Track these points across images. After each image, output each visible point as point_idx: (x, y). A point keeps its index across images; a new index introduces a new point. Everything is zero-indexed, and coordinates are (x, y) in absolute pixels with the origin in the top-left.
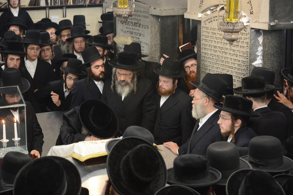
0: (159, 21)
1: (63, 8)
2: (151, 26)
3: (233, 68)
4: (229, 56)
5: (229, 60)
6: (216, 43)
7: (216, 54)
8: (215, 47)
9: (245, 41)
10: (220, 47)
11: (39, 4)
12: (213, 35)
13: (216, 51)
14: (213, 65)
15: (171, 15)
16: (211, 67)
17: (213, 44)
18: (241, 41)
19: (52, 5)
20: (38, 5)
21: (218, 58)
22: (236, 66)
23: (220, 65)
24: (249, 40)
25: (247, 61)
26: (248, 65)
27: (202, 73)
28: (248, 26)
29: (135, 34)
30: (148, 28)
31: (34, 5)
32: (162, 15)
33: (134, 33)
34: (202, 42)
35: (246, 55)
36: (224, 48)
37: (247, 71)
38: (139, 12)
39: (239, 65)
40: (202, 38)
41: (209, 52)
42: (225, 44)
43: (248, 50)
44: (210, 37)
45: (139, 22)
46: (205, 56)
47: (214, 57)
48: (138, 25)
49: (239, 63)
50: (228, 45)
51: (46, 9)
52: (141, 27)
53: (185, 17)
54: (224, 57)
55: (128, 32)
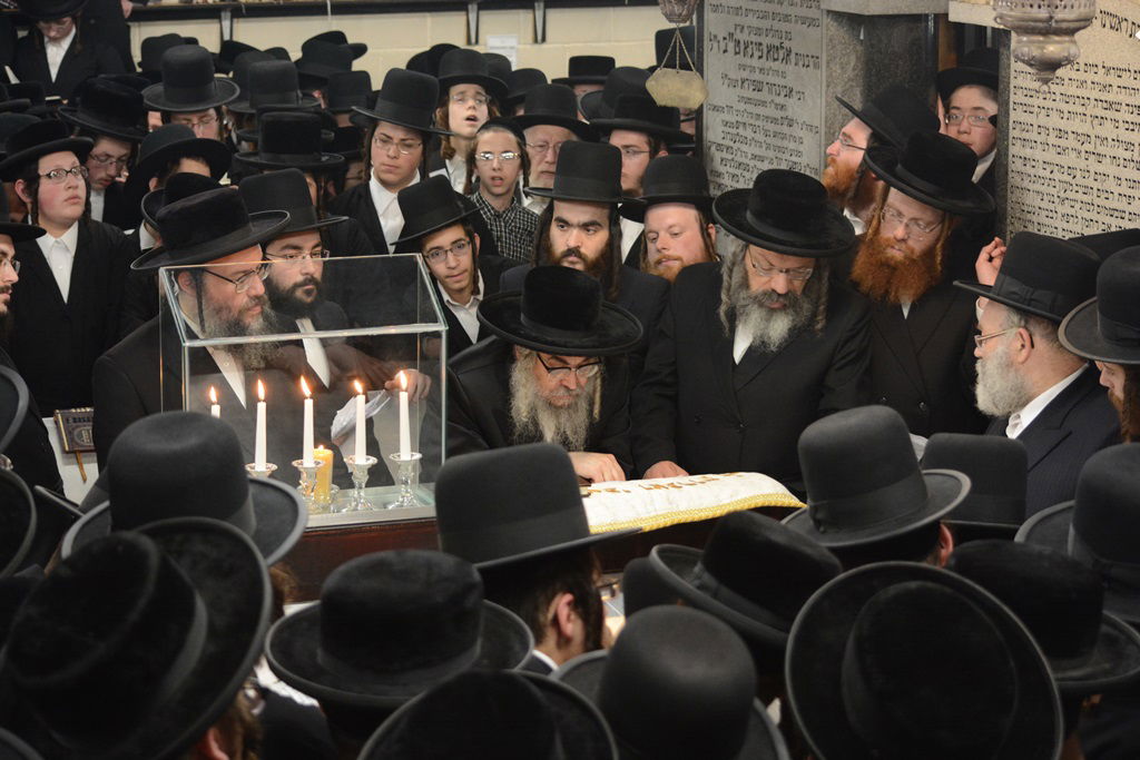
0: (862, 37)
1: (533, 8)
2: (828, 56)
3: (1127, 216)
4: (1112, 170)
5: (1111, 185)
6: (1066, 117)
7: (1064, 160)
8: (1061, 133)
10: (1080, 131)
12: (1053, 87)
13: (1062, 151)
14: (1051, 207)
15: (902, 13)
16: (1044, 213)
17: (1055, 121)
21: (1069, 179)
23: (1078, 206)
29: (770, 91)
30: (817, 66)
32: (867, 14)
33: (766, 88)
34: (1013, 116)
36: (1093, 138)
40: (1012, 98)
41: (1038, 154)
42: (1096, 121)
44: (1041, 94)
45: (787, 44)
46: (1023, 169)
47: (1057, 176)
48: (781, 56)
50: (1108, 124)
51: (467, 10)
52: (793, 61)
53: (952, 18)
54: (1092, 173)
55: (746, 85)
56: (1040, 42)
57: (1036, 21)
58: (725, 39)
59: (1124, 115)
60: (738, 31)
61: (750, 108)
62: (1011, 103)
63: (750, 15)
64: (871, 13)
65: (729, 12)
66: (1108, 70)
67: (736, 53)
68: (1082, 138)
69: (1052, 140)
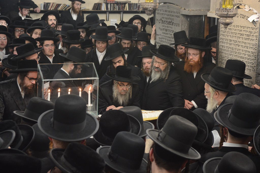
0: (189, 20)
1: (120, 13)
2: (181, 24)
3: (244, 58)
4: (240, 48)
5: (241, 51)
6: (232, 37)
7: (231, 46)
8: (230, 40)
9: (254, 35)
10: (235, 40)
11: (100, 8)
12: (229, 31)
13: (231, 44)
14: (228, 56)
15: (197, 15)
17: (229, 38)
18: (251, 35)
19: (112, 10)
20: (100, 10)
21: (232, 50)
22: (246, 56)
23: (234, 56)
24: (258, 34)
25: (255, 52)
26: (257, 55)
27: (219, 63)
28: (258, 22)
29: (169, 31)
30: (179, 26)
31: (96, 10)
32: (190, 15)
33: (168, 31)
34: (220, 37)
35: (255, 47)
36: (237, 41)
37: (255, 60)
38: (173, 12)
39: (249, 55)
40: (220, 33)
41: (225, 45)
42: (238, 38)
43: (257, 43)
44: (227, 32)
45: (173, 21)
46: (222, 48)
47: (229, 50)
48: (171, 24)
49: (249, 54)
50: (241, 38)
51: (106, 13)
52: (174, 25)
53: (208, 16)
54: (237, 49)
55: (164, 30)
56: (225, 19)
57: (224, 14)
58: (160, 20)
59: (245, 37)
60: (163, 18)
61: (165, 35)
62: (220, 34)
63: (165, 15)
64: (191, 15)
65: (161, 14)
66: (241, 27)
67: (162, 23)
68: (235, 42)
69: (229, 42)
